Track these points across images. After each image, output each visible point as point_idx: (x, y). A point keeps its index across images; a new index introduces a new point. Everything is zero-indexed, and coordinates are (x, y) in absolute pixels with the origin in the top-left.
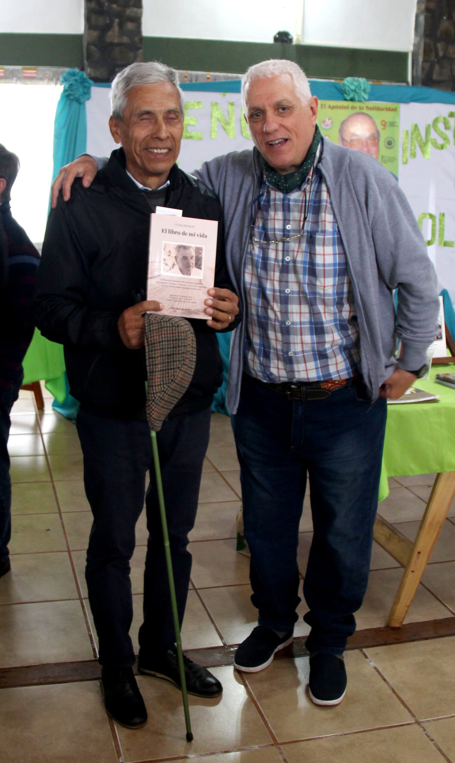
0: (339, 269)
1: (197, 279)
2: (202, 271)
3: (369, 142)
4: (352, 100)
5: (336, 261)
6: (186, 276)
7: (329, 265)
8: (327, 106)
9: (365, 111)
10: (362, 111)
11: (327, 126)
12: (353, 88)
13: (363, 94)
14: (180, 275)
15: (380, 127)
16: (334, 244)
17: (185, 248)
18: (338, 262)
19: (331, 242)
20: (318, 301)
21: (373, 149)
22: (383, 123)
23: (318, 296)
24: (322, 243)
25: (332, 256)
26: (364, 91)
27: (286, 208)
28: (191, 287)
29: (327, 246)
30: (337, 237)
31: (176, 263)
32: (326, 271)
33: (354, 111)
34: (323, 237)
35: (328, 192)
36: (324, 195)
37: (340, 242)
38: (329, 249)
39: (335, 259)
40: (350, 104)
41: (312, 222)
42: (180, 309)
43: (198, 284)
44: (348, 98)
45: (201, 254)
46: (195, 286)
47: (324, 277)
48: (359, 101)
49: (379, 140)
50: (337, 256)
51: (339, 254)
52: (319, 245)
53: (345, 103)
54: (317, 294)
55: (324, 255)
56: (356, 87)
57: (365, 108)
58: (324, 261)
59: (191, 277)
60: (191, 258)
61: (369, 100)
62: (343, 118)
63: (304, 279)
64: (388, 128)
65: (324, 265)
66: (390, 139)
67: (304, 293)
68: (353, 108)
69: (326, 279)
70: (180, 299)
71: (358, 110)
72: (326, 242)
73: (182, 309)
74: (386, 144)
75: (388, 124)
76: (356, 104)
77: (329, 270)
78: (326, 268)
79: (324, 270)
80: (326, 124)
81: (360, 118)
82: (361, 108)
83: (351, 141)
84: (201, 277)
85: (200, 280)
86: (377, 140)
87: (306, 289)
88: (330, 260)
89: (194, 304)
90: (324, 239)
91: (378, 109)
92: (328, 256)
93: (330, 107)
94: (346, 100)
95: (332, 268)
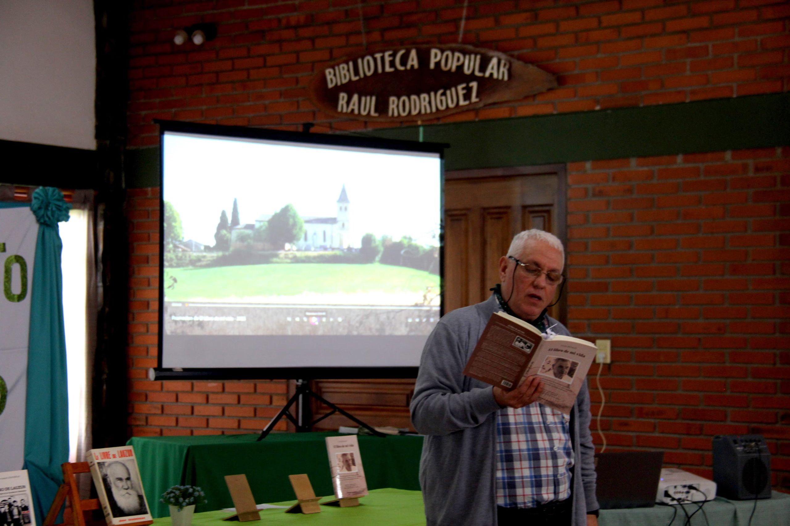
1: (566, 383)
2: (572, 379)
6: (557, 379)
14: (553, 377)
17: (563, 360)
28: (559, 387)
31: (552, 369)
42: (544, 399)
43: (566, 387)
45: (576, 367)
46: (563, 388)
59: (561, 380)
60: (567, 367)
70: (547, 393)
73: (547, 400)
84: (570, 383)
85: (569, 385)
89: (557, 400)
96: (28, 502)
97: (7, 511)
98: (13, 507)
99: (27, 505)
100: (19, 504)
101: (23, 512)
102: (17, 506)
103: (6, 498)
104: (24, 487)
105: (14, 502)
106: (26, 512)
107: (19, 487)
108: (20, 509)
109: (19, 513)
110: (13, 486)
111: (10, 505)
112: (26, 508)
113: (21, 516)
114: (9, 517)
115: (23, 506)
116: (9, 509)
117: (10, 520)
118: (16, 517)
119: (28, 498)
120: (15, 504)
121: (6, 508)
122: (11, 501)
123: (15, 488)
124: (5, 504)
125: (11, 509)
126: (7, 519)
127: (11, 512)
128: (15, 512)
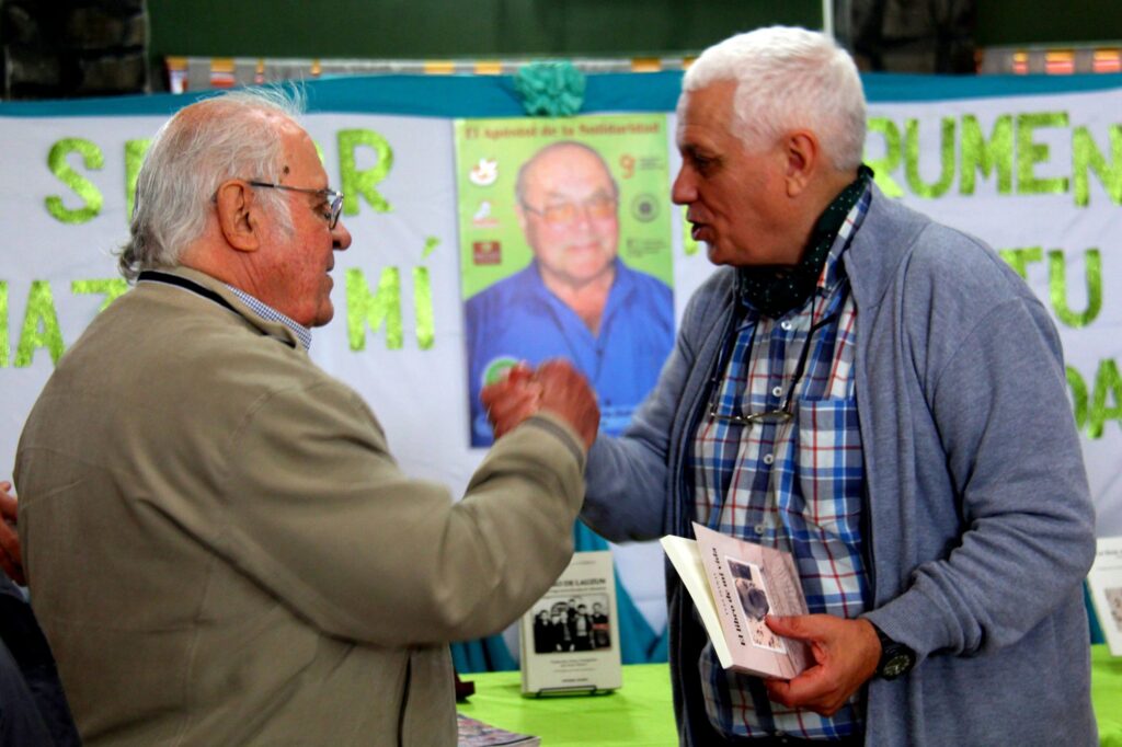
0: (847, 481)
3: (594, 209)
4: (542, 113)
5: (841, 463)
7: (826, 472)
8: (482, 131)
9: (578, 137)
10: (569, 138)
11: (485, 176)
12: (539, 84)
13: (567, 97)
15: (617, 172)
16: (838, 427)
18: (844, 465)
19: (832, 421)
20: (815, 551)
21: (604, 226)
22: (627, 162)
23: (812, 540)
24: (811, 423)
25: (832, 453)
26: (568, 88)
27: (778, 352)
29: (822, 429)
30: (848, 412)
32: (819, 485)
33: (550, 140)
34: (811, 409)
35: (855, 313)
36: (846, 321)
37: (854, 421)
38: (827, 437)
39: (838, 459)
40: (540, 122)
41: (814, 379)
44: (532, 109)
47: (815, 499)
48: (562, 115)
49: (617, 204)
50: (844, 452)
51: (848, 448)
52: (805, 428)
53: (527, 123)
54: (811, 535)
55: (815, 449)
56: (547, 82)
57: (577, 130)
58: (815, 463)
61: (583, 110)
62: (525, 157)
63: (784, 501)
64: (639, 173)
65: (815, 472)
66: (645, 199)
67: (785, 531)
68: (547, 131)
69: (819, 502)
71: (559, 137)
72: (820, 422)
74: (637, 211)
75: (638, 164)
76: (556, 123)
77: (826, 482)
78: (819, 478)
79: (815, 482)
80: (481, 173)
81: (567, 155)
82: (569, 131)
83: (548, 208)
86: (611, 205)
87: (788, 522)
88: (826, 460)
90: (814, 413)
91: (611, 130)
92: (825, 452)
93: (488, 134)
94: (527, 114)
95: (832, 478)
96: (608, 608)
97: (564, 621)
98: (577, 616)
99: (605, 613)
100: (590, 611)
101: (595, 626)
102: (586, 616)
103: (566, 600)
104: (603, 581)
105: (581, 606)
106: (602, 626)
107: (593, 581)
108: (591, 620)
109: (589, 627)
110: (580, 579)
111: (572, 612)
112: (604, 619)
113: (591, 634)
114: (567, 632)
115: (597, 616)
116: (569, 619)
117: (568, 638)
118: (582, 633)
119: (608, 603)
120: (582, 611)
121: (564, 616)
122: (575, 605)
123: (583, 583)
124: (560, 610)
125: (573, 620)
126: (563, 635)
127: (572, 624)
128: (581, 624)
